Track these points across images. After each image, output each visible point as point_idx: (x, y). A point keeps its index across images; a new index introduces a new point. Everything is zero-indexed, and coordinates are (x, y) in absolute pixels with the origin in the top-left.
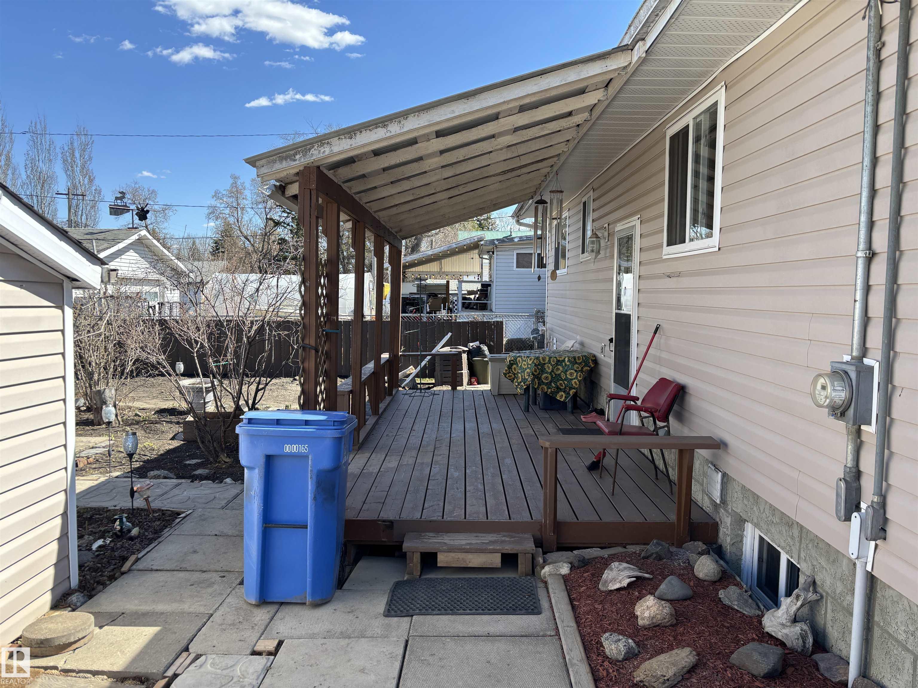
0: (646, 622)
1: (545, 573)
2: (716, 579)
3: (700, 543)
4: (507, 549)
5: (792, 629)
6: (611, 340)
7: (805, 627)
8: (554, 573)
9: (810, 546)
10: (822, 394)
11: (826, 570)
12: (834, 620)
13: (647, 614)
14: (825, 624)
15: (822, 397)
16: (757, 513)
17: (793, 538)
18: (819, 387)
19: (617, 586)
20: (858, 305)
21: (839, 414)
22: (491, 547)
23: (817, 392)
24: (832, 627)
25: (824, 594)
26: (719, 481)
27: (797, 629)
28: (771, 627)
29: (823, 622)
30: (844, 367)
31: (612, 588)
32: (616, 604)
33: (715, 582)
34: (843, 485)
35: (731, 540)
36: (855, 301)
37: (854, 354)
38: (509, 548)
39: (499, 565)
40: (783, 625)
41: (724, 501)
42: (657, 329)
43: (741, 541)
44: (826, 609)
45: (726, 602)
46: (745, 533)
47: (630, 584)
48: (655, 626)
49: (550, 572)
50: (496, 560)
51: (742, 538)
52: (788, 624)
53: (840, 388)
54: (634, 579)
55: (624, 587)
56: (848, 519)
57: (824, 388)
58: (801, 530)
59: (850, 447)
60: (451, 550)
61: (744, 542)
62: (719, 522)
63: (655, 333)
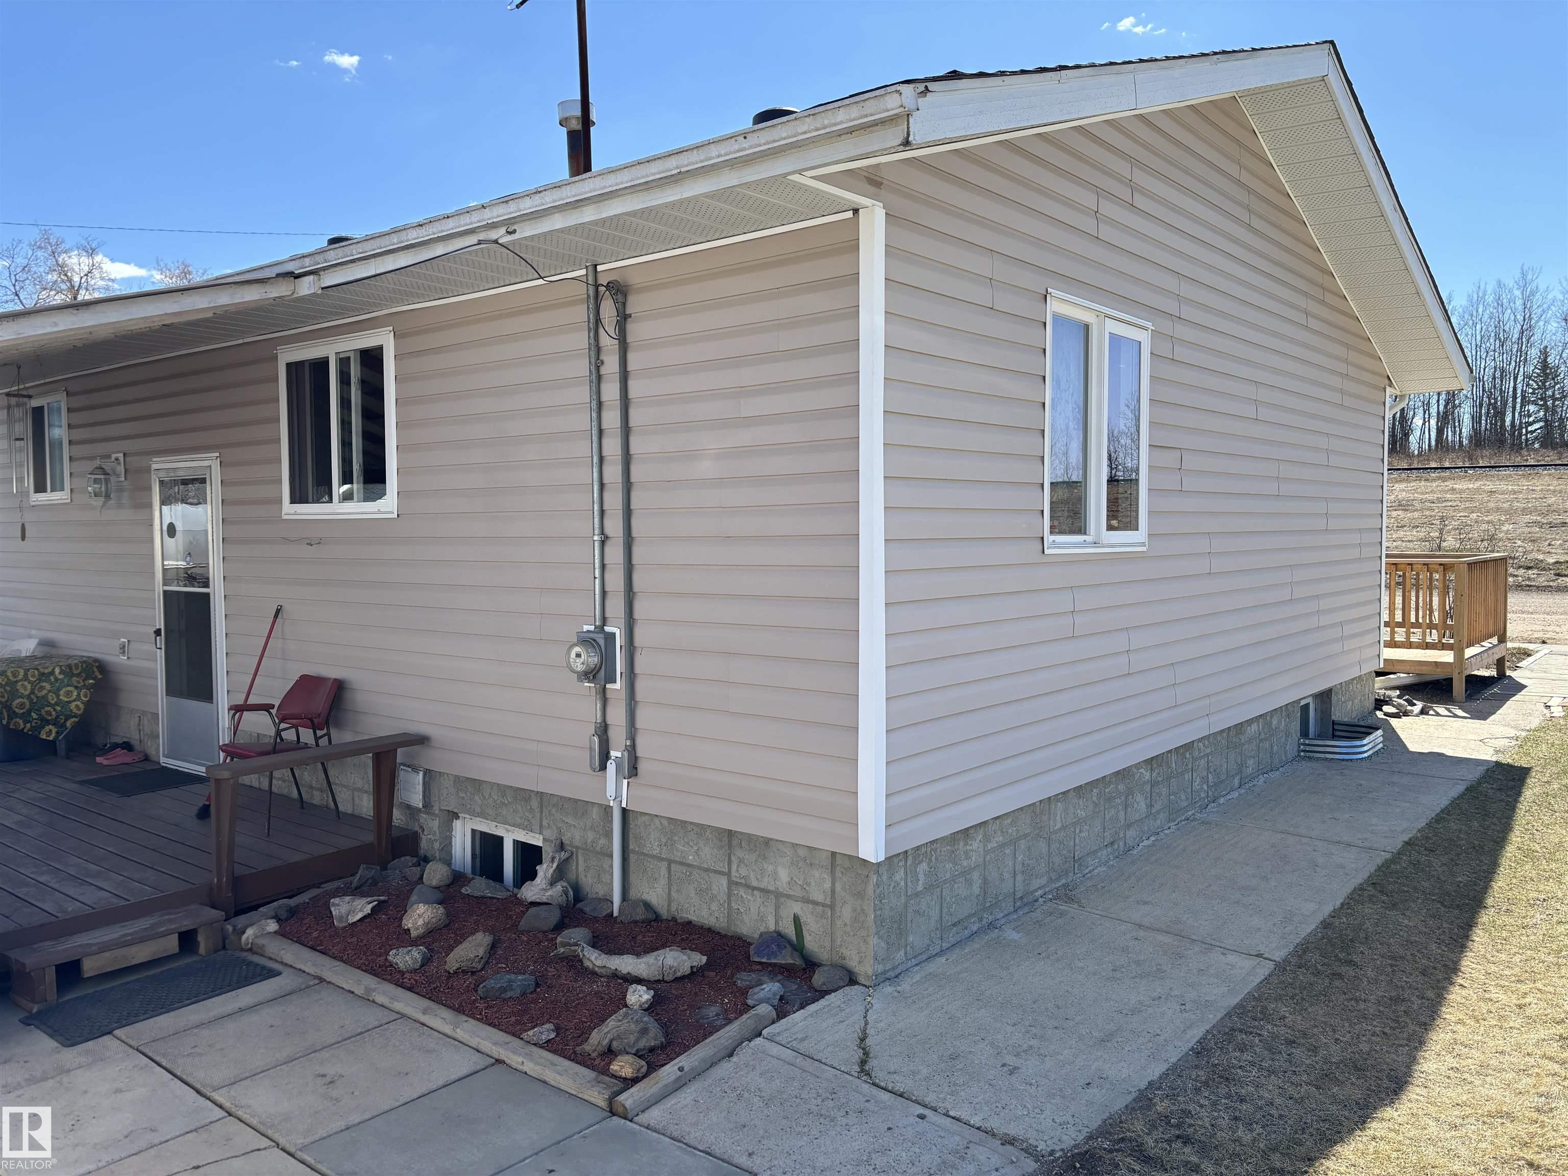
0: (421, 931)
1: (248, 938)
2: (448, 882)
3: (408, 858)
4: (185, 925)
5: (555, 890)
6: (158, 632)
7: (565, 884)
8: (259, 934)
9: (554, 811)
10: (577, 661)
11: (575, 826)
12: (587, 869)
13: (420, 922)
14: (577, 876)
15: (579, 664)
16: (479, 801)
17: (531, 810)
18: (573, 655)
19: (359, 916)
20: (597, 581)
21: (591, 677)
22: (163, 929)
23: (571, 660)
24: (585, 876)
25: (574, 850)
26: (421, 782)
27: (559, 888)
28: (535, 895)
29: (575, 877)
30: (591, 635)
31: (355, 920)
32: (371, 931)
33: (448, 886)
34: (596, 739)
35: (440, 844)
36: (595, 578)
37: (597, 624)
38: (186, 924)
39: (177, 950)
40: (544, 889)
41: (427, 805)
42: (278, 612)
43: (451, 843)
44: (577, 864)
45: (477, 893)
46: (453, 833)
47: (373, 909)
48: (429, 933)
49: (254, 934)
50: (172, 944)
51: (451, 838)
52: (548, 887)
53: (593, 654)
54: (376, 903)
55: (369, 914)
56: (603, 767)
57: (578, 655)
58: (541, 799)
59: (598, 705)
60: (104, 948)
61: (453, 844)
62: (420, 831)
63: (276, 616)
